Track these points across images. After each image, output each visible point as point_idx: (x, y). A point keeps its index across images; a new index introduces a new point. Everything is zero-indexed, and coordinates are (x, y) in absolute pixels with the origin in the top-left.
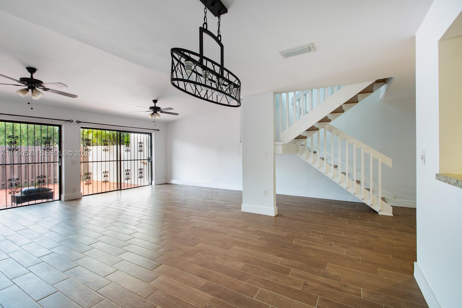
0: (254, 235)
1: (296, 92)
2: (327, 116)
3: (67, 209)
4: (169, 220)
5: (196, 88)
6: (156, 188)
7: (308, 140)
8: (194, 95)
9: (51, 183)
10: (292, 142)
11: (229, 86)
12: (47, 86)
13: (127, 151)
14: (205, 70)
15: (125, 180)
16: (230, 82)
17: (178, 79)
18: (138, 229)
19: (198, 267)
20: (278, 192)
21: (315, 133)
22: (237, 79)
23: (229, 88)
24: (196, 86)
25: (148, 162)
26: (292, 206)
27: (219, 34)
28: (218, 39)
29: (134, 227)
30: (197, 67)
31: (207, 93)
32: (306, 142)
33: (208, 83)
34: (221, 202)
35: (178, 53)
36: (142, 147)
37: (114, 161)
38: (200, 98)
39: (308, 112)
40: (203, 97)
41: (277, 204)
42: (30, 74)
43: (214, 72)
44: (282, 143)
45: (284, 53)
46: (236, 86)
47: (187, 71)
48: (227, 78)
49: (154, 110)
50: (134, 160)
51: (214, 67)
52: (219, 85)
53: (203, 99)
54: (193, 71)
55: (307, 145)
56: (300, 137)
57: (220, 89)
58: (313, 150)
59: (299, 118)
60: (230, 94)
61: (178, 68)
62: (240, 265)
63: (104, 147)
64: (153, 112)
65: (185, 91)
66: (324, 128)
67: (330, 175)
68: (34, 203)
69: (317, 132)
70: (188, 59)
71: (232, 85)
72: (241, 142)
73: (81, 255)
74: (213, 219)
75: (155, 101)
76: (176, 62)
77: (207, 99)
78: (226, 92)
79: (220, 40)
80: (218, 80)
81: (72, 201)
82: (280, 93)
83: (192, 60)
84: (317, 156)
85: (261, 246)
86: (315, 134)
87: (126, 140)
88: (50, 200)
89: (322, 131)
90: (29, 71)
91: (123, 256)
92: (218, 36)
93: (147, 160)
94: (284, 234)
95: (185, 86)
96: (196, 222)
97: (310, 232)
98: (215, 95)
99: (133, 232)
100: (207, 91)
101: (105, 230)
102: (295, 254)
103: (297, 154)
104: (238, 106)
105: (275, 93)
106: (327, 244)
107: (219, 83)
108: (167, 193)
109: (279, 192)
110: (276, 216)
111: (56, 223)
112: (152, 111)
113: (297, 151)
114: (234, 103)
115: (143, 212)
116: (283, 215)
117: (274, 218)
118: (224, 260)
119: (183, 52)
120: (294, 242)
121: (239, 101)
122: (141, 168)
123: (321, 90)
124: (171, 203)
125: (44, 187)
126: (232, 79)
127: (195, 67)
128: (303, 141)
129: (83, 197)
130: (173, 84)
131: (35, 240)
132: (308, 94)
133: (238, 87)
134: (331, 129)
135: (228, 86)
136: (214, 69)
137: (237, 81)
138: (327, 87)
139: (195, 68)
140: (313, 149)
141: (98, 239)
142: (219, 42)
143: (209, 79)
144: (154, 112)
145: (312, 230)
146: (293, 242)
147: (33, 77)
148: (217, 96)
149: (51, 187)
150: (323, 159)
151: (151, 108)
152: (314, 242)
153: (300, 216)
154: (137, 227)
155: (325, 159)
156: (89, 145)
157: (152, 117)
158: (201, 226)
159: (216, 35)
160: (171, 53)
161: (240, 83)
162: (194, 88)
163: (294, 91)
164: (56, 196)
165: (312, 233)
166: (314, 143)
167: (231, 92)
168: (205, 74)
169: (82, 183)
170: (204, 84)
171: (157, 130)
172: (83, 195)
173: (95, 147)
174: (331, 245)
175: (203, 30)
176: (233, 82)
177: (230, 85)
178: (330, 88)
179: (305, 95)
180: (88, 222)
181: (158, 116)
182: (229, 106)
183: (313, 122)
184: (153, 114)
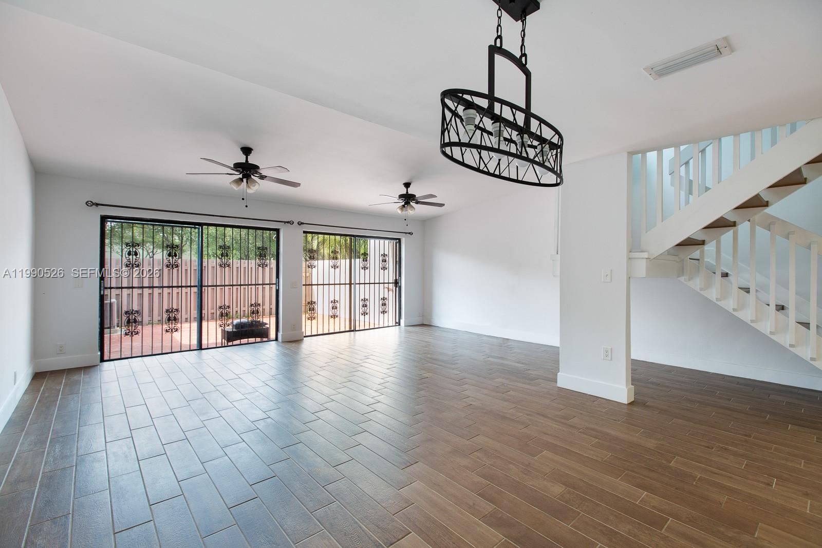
0: (585, 436)
1: (681, 147)
2: (758, 194)
3: (285, 355)
4: (427, 387)
5: (481, 157)
6: (407, 332)
7: (710, 248)
8: (478, 170)
9: (266, 314)
10: (669, 252)
11: (542, 148)
12: (264, 173)
13: (365, 268)
14: (498, 122)
15: (361, 315)
16: (542, 141)
17: (451, 144)
18: (381, 398)
19: (478, 479)
20: (635, 356)
21: (728, 231)
22: (557, 132)
23: (542, 150)
24: (480, 154)
25: (394, 288)
26: (668, 387)
27: (523, 52)
28: (520, 63)
29: (375, 394)
30: (485, 119)
31: (499, 164)
32: (702, 253)
33: (503, 147)
34: (517, 365)
35: (452, 97)
36: (385, 261)
37: (345, 284)
38: (488, 173)
39: (710, 189)
40: (492, 171)
41: (633, 380)
42: (245, 156)
43: (513, 125)
44: (645, 255)
45: (655, 69)
46: (553, 146)
47: (468, 127)
48: (539, 133)
49: (405, 200)
50: (375, 283)
51: (514, 115)
52: (523, 148)
53: (493, 175)
54: (477, 127)
55: (706, 260)
56: (689, 243)
57: (524, 155)
58: (722, 270)
59: (687, 202)
60: (544, 163)
61: (451, 124)
62: (557, 489)
63: (332, 262)
64: (403, 203)
65: (462, 164)
66: (749, 221)
67: (766, 327)
68: (247, 342)
69: (732, 231)
70: (469, 105)
71: (547, 146)
72: (557, 254)
73: (304, 428)
74: (504, 395)
75: (407, 185)
76: (448, 115)
77: (500, 174)
78: (536, 159)
79: (524, 63)
80: (522, 138)
81: (291, 344)
82: (644, 152)
83: (475, 107)
84: (731, 283)
85: (599, 459)
86: (727, 236)
87: (362, 251)
88: (264, 339)
89: (744, 228)
90: (244, 153)
91: (359, 438)
92: (521, 57)
93: (393, 283)
94: (651, 444)
95: (462, 155)
96: (472, 397)
97: (713, 448)
98: (513, 167)
99: (372, 401)
100: (500, 160)
101: (334, 392)
102: (676, 489)
103: (679, 279)
104: (557, 185)
105: (631, 154)
106: (759, 481)
107: (523, 144)
108: (423, 341)
109: (638, 354)
110: (631, 404)
111: (272, 374)
112: (402, 201)
113: (681, 272)
114: (550, 178)
115: (388, 371)
116: (647, 404)
117: (626, 407)
118: (525, 474)
119: (461, 95)
120: (672, 464)
121: (559, 175)
122: (384, 297)
123: (745, 138)
124: (431, 358)
125: (258, 320)
126: (547, 133)
127: (482, 118)
128: (697, 250)
129: (305, 339)
130: (444, 153)
131: (248, 397)
132: (709, 151)
133: (557, 148)
134: (770, 224)
135: (539, 147)
136: (515, 119)
137: (557, 136)
138: (760, 130)
139: (481, 120)
140: (722, 268)
141: (325, 405)
142: (523, 67)
143: (505, 139)
144: (406, 204)
145: (718, 444)
146: (670, 463)
147: (249, 160)
148: (517, 167)
149: (266, 320)
150: (747, 290)
151: (401, 196)
152: (722, 470)
153: (688, 410)
154: (379, 394)
155: (752, 291)
156: (312, 258)
157: (404, 212)
158: (481, 405)
159: (518, 55)
160: (441, 100)
161: (562, 140)
162: (477, 157)
163: (676, 145)
164: (272, 335)
165: (719, 451)
166: (723, 254)
167: (545, 158)
168: (498, 129)
169: (304, 316)
170: (497, 148)
171: (409, 233)
172: (304, 335)
173: (321, 262)
174: (770, 485)
175: (495, 50)
176: (549, 139)
177: (544, 145)
178: (767, 132)
179: (703, 151)
180: (312, 378)
181: (411, 210)
182: (540, 185)
183: (723, 208)
184: (404, 206)
